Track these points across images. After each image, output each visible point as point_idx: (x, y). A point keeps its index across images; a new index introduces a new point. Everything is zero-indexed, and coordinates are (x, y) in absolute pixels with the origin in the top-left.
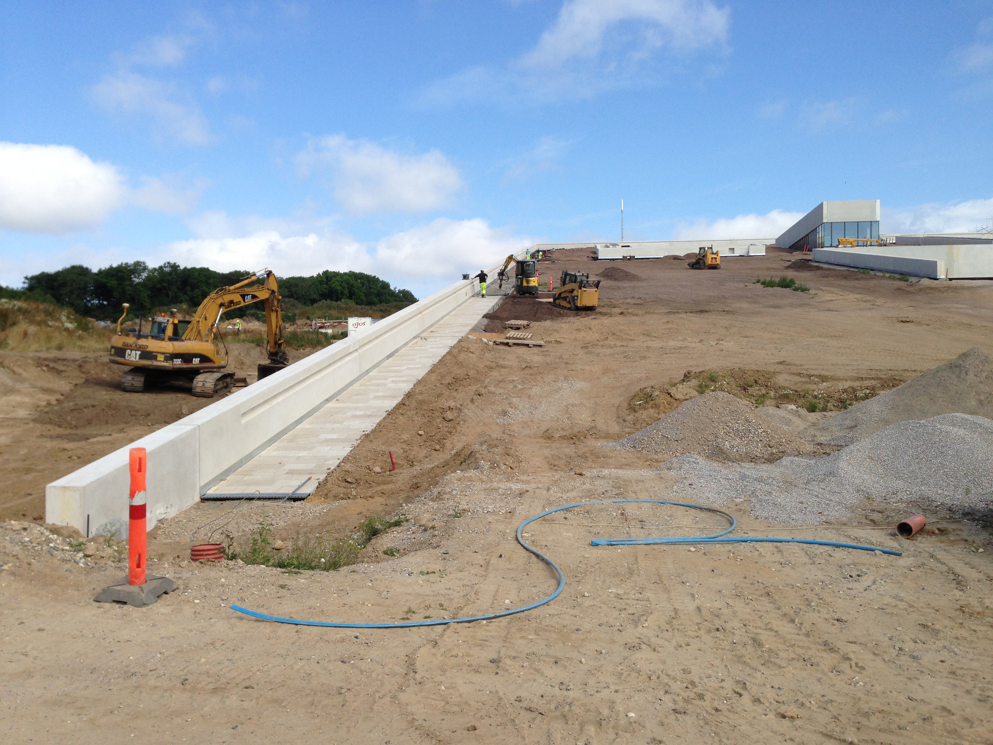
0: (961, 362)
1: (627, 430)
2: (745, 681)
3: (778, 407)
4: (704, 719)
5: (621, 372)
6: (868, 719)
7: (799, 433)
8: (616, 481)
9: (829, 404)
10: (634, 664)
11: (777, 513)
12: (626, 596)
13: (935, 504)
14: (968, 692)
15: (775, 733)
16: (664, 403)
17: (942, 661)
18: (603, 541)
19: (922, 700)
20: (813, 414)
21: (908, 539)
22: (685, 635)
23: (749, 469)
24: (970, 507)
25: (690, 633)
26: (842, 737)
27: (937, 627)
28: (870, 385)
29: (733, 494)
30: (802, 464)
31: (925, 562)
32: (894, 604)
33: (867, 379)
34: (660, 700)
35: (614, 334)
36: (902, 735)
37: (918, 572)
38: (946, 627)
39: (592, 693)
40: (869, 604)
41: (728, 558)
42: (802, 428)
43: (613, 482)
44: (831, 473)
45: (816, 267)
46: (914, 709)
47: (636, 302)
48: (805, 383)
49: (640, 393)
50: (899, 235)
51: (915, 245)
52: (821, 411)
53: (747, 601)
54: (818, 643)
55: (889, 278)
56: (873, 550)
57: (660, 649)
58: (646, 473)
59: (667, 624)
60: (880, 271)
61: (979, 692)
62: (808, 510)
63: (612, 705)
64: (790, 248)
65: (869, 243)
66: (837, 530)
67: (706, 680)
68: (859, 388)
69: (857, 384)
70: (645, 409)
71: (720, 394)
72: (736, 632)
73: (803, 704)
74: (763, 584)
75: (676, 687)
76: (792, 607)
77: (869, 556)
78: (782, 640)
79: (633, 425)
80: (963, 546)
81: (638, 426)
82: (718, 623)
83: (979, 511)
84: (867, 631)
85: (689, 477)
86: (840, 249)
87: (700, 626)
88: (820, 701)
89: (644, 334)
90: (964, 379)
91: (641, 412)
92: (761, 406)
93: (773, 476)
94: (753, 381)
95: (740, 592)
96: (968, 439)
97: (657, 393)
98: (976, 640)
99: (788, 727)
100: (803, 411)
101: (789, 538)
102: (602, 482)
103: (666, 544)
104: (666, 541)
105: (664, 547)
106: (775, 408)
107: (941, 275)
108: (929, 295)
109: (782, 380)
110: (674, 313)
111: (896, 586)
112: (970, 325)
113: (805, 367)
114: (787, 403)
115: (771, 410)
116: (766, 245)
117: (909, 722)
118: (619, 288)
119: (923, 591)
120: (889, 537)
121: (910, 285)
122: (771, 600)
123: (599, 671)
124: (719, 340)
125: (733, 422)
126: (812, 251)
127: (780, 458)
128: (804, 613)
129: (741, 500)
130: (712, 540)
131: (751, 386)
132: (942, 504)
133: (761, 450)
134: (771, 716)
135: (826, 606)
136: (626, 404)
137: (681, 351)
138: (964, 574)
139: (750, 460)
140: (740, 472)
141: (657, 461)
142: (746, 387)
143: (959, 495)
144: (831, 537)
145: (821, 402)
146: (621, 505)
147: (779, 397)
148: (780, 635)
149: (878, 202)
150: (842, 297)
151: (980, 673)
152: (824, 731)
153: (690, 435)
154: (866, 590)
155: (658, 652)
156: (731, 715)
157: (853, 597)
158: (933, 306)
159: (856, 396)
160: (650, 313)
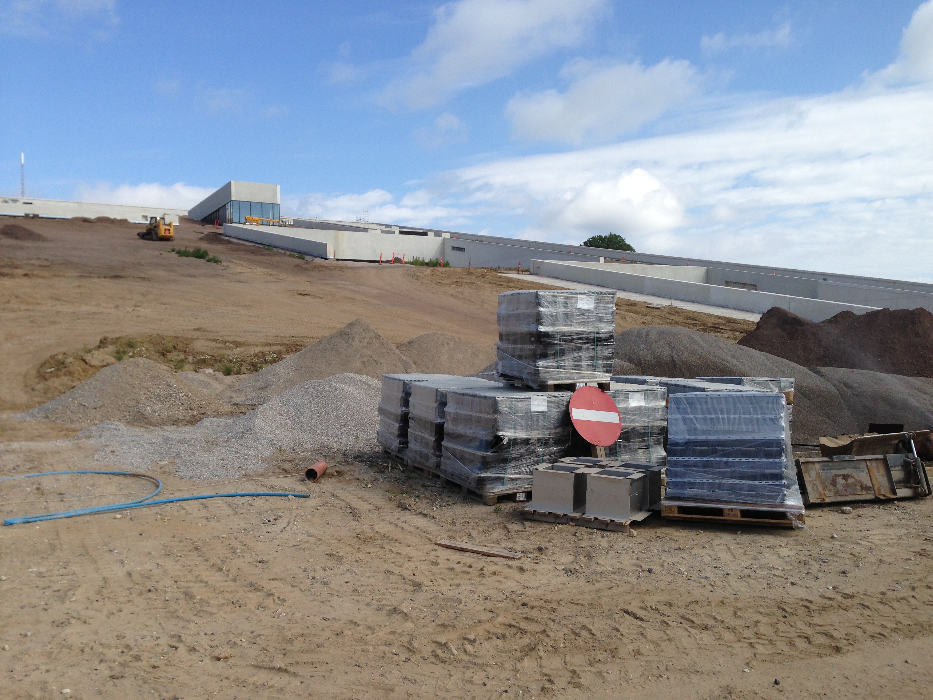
0: (349, 331)
1: (37, 399)
2: (179, 634)
3: (196, 371)
4: (143, 678)
5: (28, 338)
6: (292, 644)
7: (217, 395)
8: (28, 454)
9: (243, 368)
10: (65, 640)
11: (201, 471)
12: (49, 573)
13: (333, 450)
14: (368, 604)
15: (212, 675)
16: (78, 370)
17: (347, 583)
18: (18, 519)
19: (334, 618)
20: (228, 377)
21: (314, 482)
22: (116, 602)
23: (171, 431)
24: (360, 451)
25: (122, 599)
26: (272, 665)
27: (340, 554)
28: (277, 350)
29: (157, 457)
30: (222, 424)
31: (328, 500)
32: (305, 540)
33: (274, 344)
34: (96, 670)
35: (17, 297)
36: (321, 652)
37: (323, 510)
38: (347, 553)
39: (21, 678)
40: (286, 543)
41: (156, 520)
42: (220, 390)
43: (25, 455)
44: (249, 431)
45: (227, 240)
46: (328, 627)
47: (41, 264)
48: (221, 348)
49: (50, 360)
50: (296, 218)
51: (308, 228)
52: (236, 374)
53: (177, 559)
54: (244, 586)
55: (289, 255)
56: (286, 496)
57: (91, 621)
58: (62, 444)
59: (97, 594)
60: (282, 249)
61: (377, 603)
62: (229, 466)
63: (44, 686)
64: (202, 220)
65: (271, 223)
66: (256, 481)
67: (141, 641)
68: (268, 353)
69: (266, 349)
70: (58, 376)
71: (141, 360)
72: (167, 589)
73: (235, 644)
74: (191, 540)
75: (110, 654)
76: (219, 557)
77: (283, 501)
78: (212, 589)
79: (43, 394)
80: (356, 484)
81: (49, 395)
82: (149, 584)
83: (366, 454)
84: (285, 567)
85: (111, 445)
86: (247, 226)
87: (132, 590)
88: (250, 637)
89: (52, 298)
90: (351, 345)
91: (52, 379)
92: (180, 370)
93: (195, 437)
94: (171, 346)
95: (170, 551)
96: (356, 394)
97: (70, 360)
98: (371, 561)
99: (223, 668)
100: (220, 375)
101: (213, 494)
102: (12, 457)
103: (90, 514)
104: (89, 511)
105: (88, 518)
106: (194, 373)
107: (330, 256)
108: (321, 272)
109: (200, 345)
110: (86, 277)
111: (306, 524)
112: (353, 299)
113: (221, 334)
114: (204, 368)
115: (191, 374)
116: (179, 216)
117: (326, 640)
118: (21, 248)
119: (328, 526)
120: (298, 483)
121: (306, 263)
122: (200, 553)
123: (26, 654)
124: (136, 306)
125: (155, 387)
126: (222, 225)
127: (201, 419)
128: (230, 561)
129: (166, 462)
130: (138, 505)
131: (170, 352)
132: (338, 450)
133: (182, 413)
134: (207, 661)
135: (249, 551)
136: (34, 372)
137: (96, 317)
138: (358, 507)
139: (172, 423)
140: (163, 435)
141: (74, 430)
142: (165, 352)
143: (350, 441)
144: (250, 488)
145: (236, 366)
146: (36, 479)
147: (197, 362)
148: (209, 585)
149: (278, 187)
150: (251, 270)
151: (375, 587)
152: (255, 664)
153: (109, 402)
154: (282, 531)
155: (90, 624)
156: (169, 669)
157: (271, 539)
158: (325, 282)
159: (265, 360)
160: (58, 276)
